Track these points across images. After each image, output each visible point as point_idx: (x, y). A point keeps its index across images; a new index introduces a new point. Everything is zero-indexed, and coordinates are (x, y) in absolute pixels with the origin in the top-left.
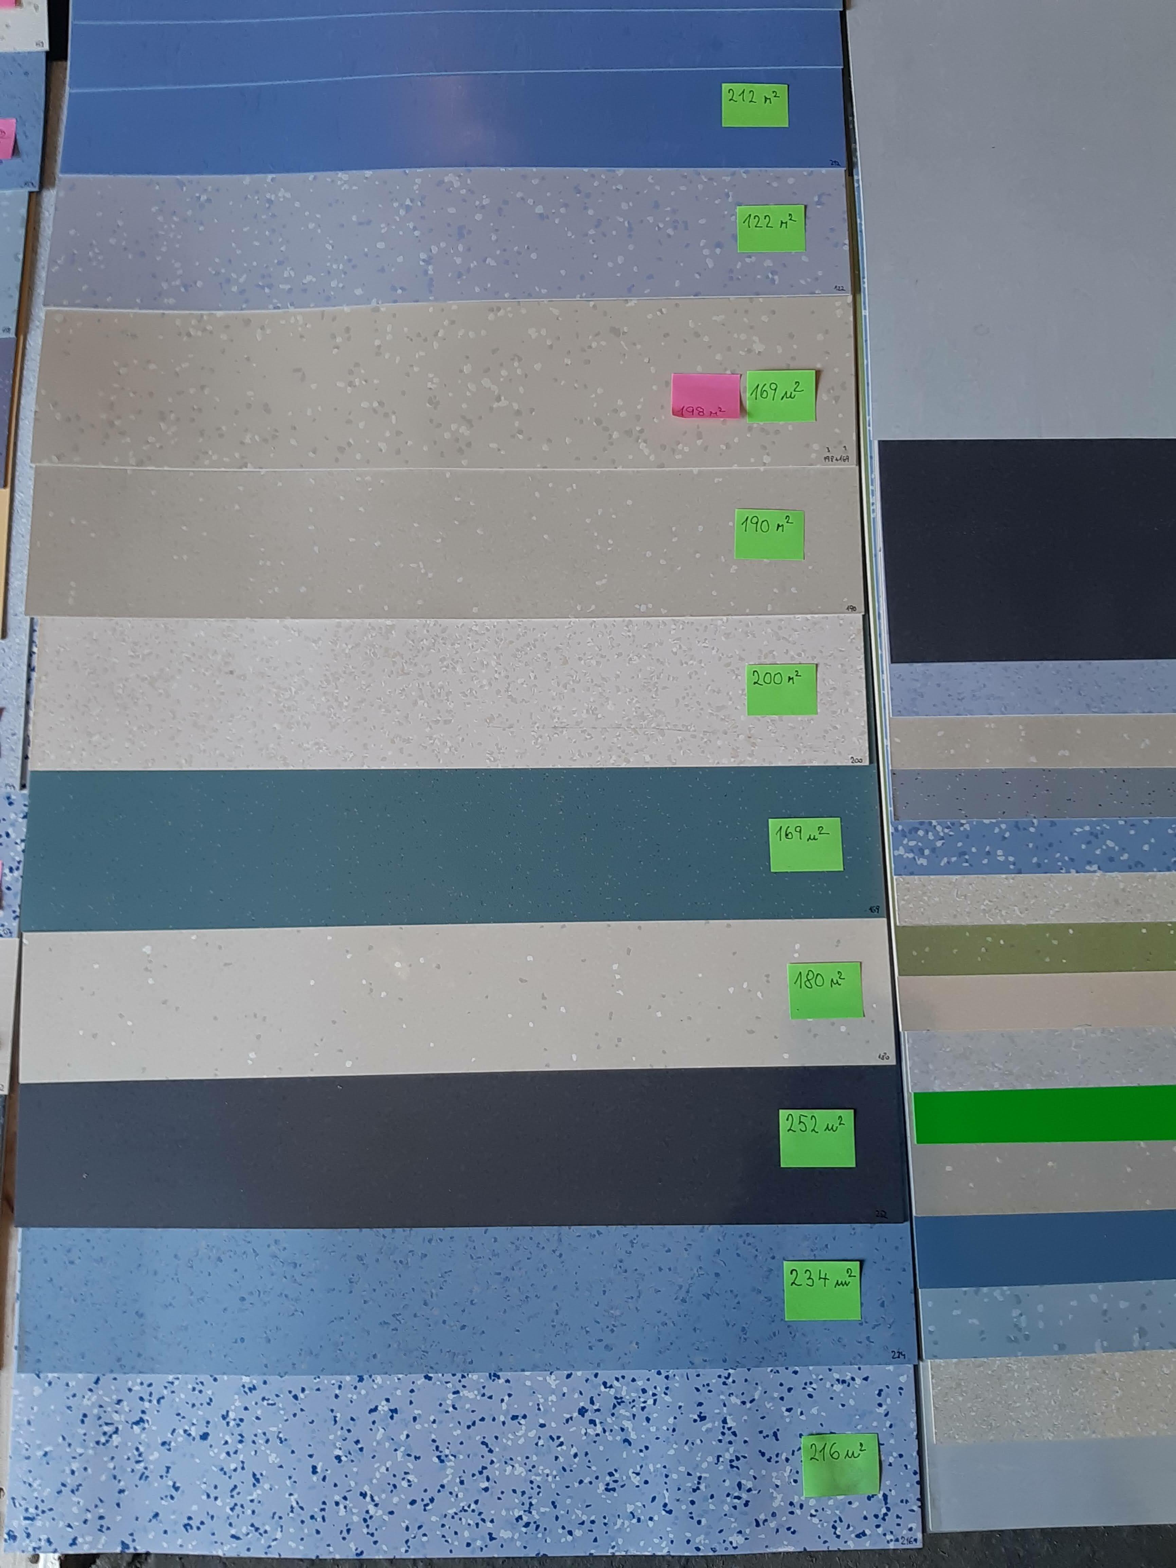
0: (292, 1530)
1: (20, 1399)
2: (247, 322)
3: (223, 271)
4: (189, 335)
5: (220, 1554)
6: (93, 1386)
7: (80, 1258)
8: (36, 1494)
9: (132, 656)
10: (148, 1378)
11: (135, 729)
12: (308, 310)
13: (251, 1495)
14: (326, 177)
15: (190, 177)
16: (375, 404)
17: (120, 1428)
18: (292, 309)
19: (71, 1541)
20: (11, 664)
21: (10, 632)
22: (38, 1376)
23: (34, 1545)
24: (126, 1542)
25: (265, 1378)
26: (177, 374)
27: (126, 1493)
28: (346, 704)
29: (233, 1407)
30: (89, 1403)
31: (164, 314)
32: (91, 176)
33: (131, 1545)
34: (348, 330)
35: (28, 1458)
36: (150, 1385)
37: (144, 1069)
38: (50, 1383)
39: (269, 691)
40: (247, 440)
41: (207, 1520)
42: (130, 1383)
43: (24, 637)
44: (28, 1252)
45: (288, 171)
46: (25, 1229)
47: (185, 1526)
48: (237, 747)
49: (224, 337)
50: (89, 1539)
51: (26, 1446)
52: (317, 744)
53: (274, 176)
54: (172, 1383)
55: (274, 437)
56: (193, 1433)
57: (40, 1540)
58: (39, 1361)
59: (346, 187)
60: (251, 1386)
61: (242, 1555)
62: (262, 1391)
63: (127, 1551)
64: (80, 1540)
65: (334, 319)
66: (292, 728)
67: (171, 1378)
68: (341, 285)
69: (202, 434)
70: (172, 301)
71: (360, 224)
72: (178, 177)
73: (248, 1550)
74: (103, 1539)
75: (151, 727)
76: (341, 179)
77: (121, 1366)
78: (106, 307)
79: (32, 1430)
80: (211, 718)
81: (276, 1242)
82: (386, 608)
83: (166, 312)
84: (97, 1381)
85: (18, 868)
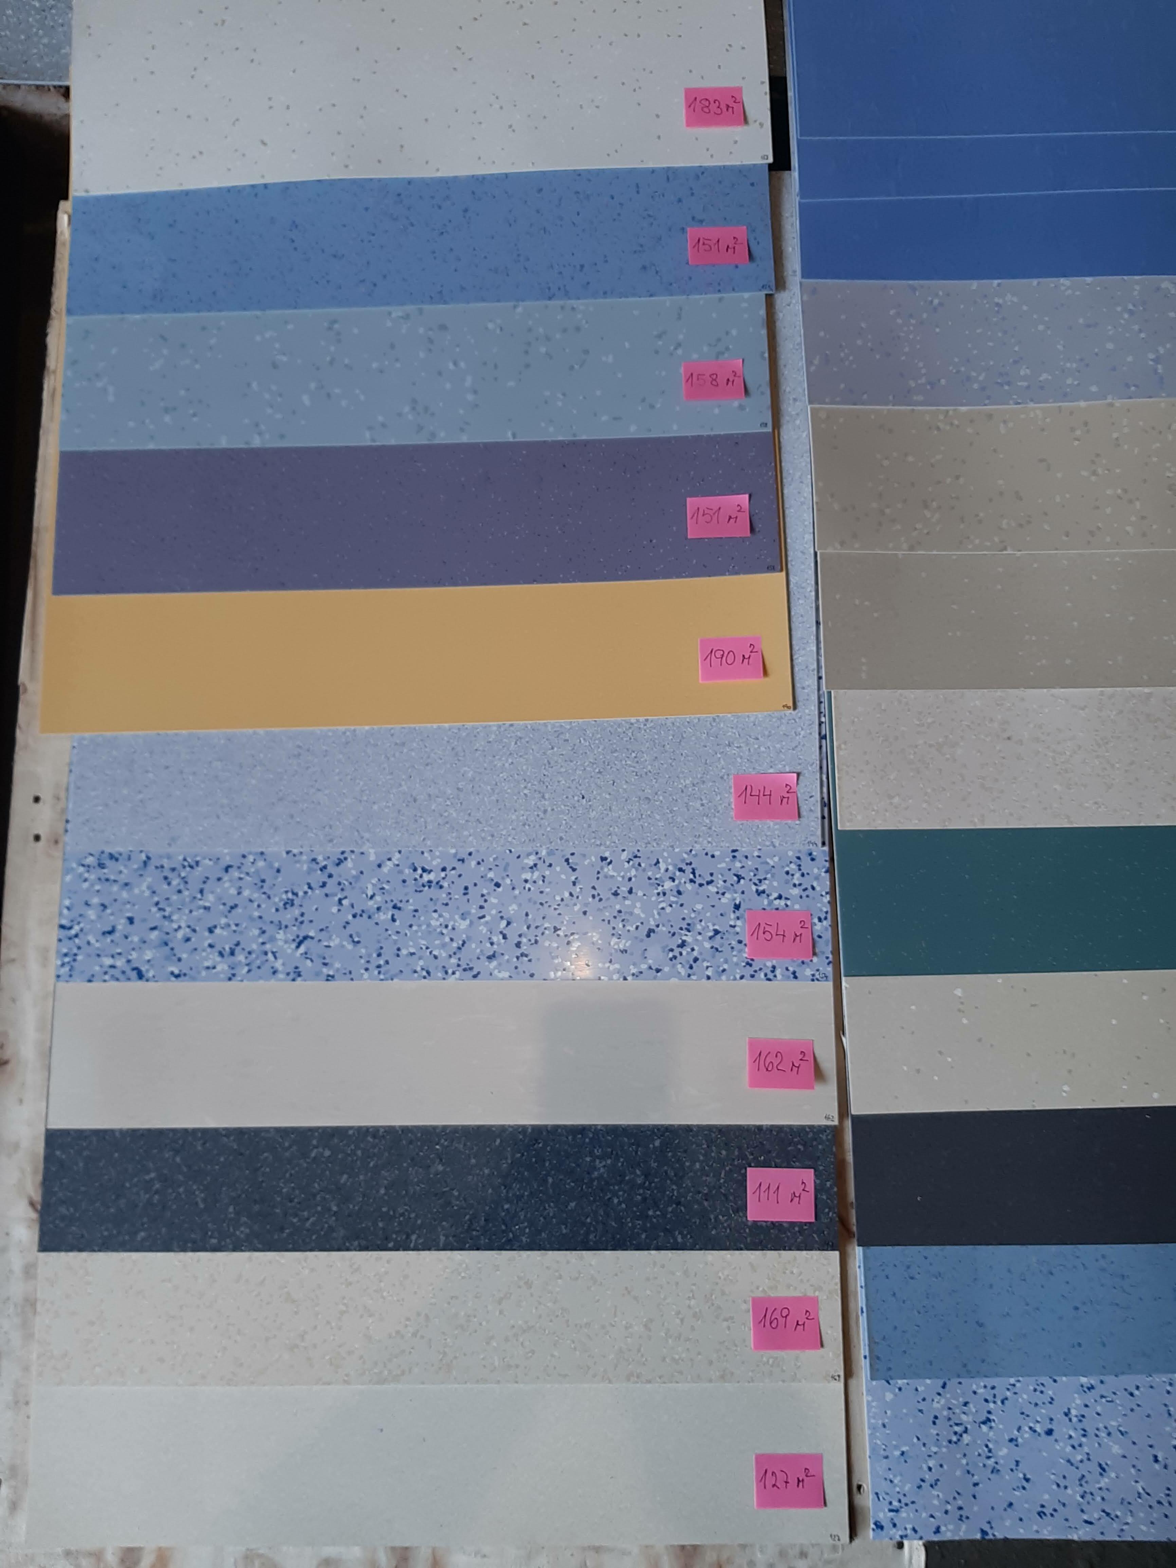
0: (1142, 1515)
1: (874, 1404)
2: (990, 416)
3: (963, 369)
4: (938, 429)
5: (1076, 1538)
6: (941, 1391)
7: (919, 1274)
8: (898, 1489)
9: (918, 725)
10: (990, 1382)
11: (929, 790)
12: (1048, 405)
13: (1099, 1482)
14: (1050, 282)
15: (921, 282)
16: (1119, 491)
17: (969, 1427)
18: (1032, 405)
19: (934, 1530)
20: (802, 733)
21: (799, 704)
22: (888, 1382)
23: (900, 1533)
24: (985, 1529)
25: (1102, 1378)
26: (932, 466)
27: (981, 1485)
28: (1117, 765)
29: (1074, 1405)
30: (938, 1406)
31: (913, 410)
32: (829, 281)
33: (990, 1532)
34: (1086, 424)
35: (886, 1457)
36: (993, 1388)
37: (966, 1102)
38: (900, 1389)
39: (1046, 755)
40: (1004, 526)
41: (1059, 1507)
42: (974, 1387)
43: (813, 708)
44: (870, 1269)
45: (1014, 277)
46: (865, 1248)
47: (1039, 1514)
48: (1024, 807)
49: (970, 430)
50: (951, 1527)
51: (884, 1447)
52: (1096, 803)
53: (999, 281)
54: (1014, 1385)
55: (1029, 522)
56: (1038, 1429)
57: (906, 1529)
58: (890, 1369)
59: (1069, 292)
60: (1090, 1386)
61: (1097, 1539)
62: (1100, 1389)
63: (987, 1537)
64: (943, 1529)
65: (1071, 413)
66: (1070, 789)
67: (1012, 1381)
68: (1076, 383)
69: (962, 520)
70: (920, 398)
71: (1089, 326)
72: (911, 282)
73: (1102, 1533)
74: (964, 1527)
75: (944, 789)
76: (1063, 285)
77: (967, 1371)
78: (863, 404)
79: (888, 1432)
80: (996, 780)
81: (1103, 1257)
82: (1145, 677)
83: (915, 408)
84: (944, 1386)
85: (826, 918)
